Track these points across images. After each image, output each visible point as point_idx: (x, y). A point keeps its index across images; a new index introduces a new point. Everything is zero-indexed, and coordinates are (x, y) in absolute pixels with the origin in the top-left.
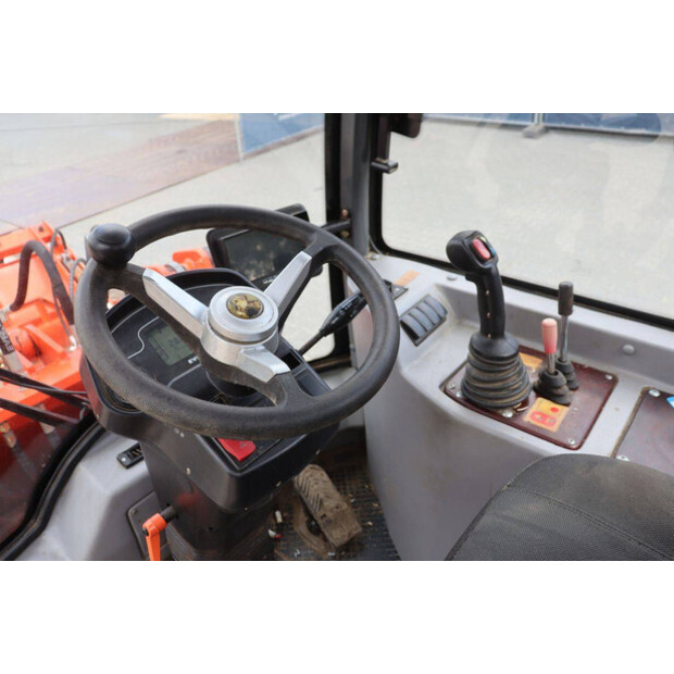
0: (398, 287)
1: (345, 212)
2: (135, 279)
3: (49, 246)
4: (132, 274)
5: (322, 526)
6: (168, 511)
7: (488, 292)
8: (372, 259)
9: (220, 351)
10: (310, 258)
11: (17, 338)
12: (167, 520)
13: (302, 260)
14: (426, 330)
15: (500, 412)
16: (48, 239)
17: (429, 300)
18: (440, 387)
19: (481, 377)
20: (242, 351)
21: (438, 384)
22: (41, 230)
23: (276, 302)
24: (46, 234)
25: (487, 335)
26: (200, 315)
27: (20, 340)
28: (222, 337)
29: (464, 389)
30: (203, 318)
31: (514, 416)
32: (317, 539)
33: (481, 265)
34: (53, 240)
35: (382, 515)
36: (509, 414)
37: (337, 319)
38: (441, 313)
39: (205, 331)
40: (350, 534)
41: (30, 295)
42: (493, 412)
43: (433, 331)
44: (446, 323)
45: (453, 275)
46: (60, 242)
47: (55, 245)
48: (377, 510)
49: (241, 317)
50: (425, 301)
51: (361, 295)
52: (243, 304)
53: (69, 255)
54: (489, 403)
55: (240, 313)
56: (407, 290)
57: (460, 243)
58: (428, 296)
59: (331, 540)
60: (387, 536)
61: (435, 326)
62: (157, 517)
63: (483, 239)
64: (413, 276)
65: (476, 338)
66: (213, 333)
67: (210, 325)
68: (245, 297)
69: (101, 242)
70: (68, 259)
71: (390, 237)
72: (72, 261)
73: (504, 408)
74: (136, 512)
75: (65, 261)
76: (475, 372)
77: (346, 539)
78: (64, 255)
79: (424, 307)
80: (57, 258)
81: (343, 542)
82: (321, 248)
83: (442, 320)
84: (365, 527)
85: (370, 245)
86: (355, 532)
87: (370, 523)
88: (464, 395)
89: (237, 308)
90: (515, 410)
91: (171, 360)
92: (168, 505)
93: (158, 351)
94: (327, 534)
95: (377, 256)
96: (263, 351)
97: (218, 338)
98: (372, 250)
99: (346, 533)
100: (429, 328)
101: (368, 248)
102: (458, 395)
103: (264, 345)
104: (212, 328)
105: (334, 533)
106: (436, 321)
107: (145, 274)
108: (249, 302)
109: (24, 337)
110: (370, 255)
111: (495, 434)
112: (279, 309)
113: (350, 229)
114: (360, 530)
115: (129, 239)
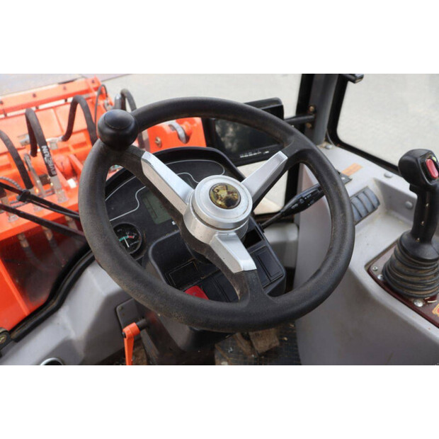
0: (344, 176)
1: (312, 108)
2: (135, 160)
3: (96, 93)
4: (133, 155)
5: (251, 337)
6: (142, 322)
7: (427, 205)
8: (326, 148)
9: (198, 231)
10: (286, 158)
11: (62, 163)
12: (141, 328)
13: (279, 159)
14: (361, 216)
15: (412, 300)
16: (96, 89)
17: (367, 192)
18: (366, 266)
19: (403, 270)
20: (216, 235)
21: (364, 264)
22: (93, 82)
23: (251, 192)
24: (95, 85)
25: (416, 239)
26: (186, 195)
27: (64, 165)
28: (201, 220)
29: (385, 272)
30: (188, 198)
31: (424, 306)
32: (247, 342)
33: (428, 182)
34: (99, 90)
35: (295, 334)
36: (420, 304)
37: (296, 205)
38: (375, 203)
39: (188, 212)
40: (270, 346)
41: (76, 127)
42: (407, 301)
43: (366, 217)
44: (377, 211)
45: (390, 174)
46: (104, 92)
47: (101, 93)
48: (293, 329)
49: (220, 206)
50: (363, 191)
51: (319, 188)
52: (224, 194)
53: (109, 101)
54: (405, 292)
55: (220, 203)
56: (351, 180)
57: (414, 161)
58: (367, 188)
59: (256, 348)
60: (297, 351)
61: (368, 213)
62: (134, 325)
63: (434, 158)
64: (356, 168)
65: (405, 237)
66: (194, 215)
67: (193, 206)
68: (226, 187)
69: (108, 127)
70: (108, 104)
71: (343, 132)
72: (110, 106)
73: (416, 298)
74: (122, 308)
75: (106, 105)
76: (398, 264)
77: (267, 349)
78: (106, 102)
79: (362, 196)
80: (101, 102)
81: (264, 351)
82: (297, 151)
83: (374, 208)
84: (281, 341)
85: (326, 136)
86: (274, 345)
87: (286, 339)
88: (384, 278)
89: (217, 197)
90: (426, 301)
91: (158, 221)
92: (143, 318)
93: (150, 211)
94: (254, 343)
95: (331, 146)
96: (234, 236)
97: (198, 220)
98: (327, 140)
99: (268, 345)
100: (363, 215)
101: (324, 139)
102: (379, 277)
103: (236, 232)
104: (194, 211)
105: (259, 343)
106: (369, 208)
107: (143, 157)
108: (229, 193)
109: (67, 163)
110: (325, 144)
111: (406, 319)
112: (253, 198)
113: (313, 122)
114: (278, 344)
115: (133, 125)
